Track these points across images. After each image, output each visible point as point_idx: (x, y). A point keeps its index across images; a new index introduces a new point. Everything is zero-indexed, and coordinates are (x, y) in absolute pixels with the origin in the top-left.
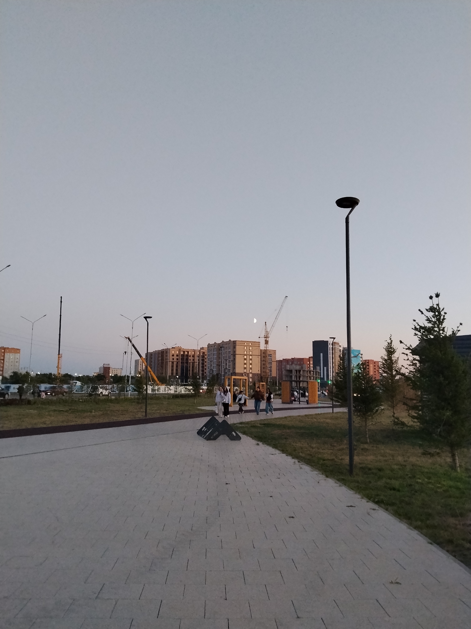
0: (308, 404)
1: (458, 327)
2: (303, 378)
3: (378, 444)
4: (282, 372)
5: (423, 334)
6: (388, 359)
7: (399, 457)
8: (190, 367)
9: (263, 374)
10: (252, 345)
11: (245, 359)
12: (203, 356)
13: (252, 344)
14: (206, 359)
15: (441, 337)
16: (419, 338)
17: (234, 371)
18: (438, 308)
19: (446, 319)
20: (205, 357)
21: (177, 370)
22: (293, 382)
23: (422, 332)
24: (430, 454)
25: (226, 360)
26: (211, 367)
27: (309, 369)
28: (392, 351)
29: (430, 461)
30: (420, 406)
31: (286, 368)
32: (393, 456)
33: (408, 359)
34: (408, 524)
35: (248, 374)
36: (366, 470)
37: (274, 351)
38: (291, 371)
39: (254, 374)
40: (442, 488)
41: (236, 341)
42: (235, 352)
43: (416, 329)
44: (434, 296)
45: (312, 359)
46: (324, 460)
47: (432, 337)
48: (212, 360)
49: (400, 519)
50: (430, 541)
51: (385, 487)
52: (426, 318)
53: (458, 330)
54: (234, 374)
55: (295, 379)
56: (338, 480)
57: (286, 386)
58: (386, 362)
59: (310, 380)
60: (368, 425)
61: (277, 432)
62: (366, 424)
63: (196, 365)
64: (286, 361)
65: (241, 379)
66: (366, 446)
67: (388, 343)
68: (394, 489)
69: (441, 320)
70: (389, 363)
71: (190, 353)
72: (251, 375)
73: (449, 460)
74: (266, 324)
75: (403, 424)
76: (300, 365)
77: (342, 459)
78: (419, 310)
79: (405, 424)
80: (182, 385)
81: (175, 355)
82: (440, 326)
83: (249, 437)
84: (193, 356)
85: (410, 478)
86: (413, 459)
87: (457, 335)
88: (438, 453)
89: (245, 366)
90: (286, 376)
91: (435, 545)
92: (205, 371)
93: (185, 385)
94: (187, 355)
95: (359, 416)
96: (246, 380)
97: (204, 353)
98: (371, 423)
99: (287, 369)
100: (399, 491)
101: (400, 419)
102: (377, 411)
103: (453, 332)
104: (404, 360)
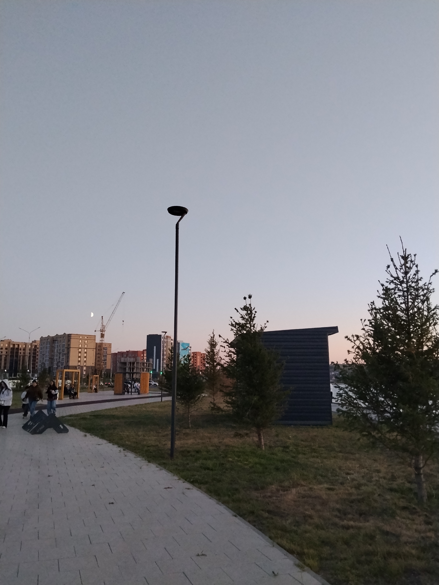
0: (139, 394)
1: (265, 324)
2: (137, 369)
3: (198, 429)
4: (116, 365)
5: (238, 330)
6: (211, 352)
7: (215, 439)
8: (20, 360)
9: (97, 367)
10: (87, 339)
11: (80, 352)
12: (35, 350)
13: (87, 337)
14: (38, 352)
15: (252, 332)
16: (235, 333)
17: (67, 364)
18: (250, 308)
19: (256, 317)
20: (37, 350)
21: (5, 364)
22: (127, 374)
23: (237, 328)
24: (240, 435)
25: (60, 353)
26: (43, 361)
27: (143, 361)
28: (214, 344)
29: (241, 441)
30: (233, 392)
31: (120, 360)
32: (210, 439)
33: (225, 351)
34: (217, 500)
35: (82, 367)
36: (185, 453)
37: (110, 345)
38: (125, 363)
39: (87, 367)
40: (248, 465)
41: (71, 334)
42: (69, 345)
43: (232, 325)
44: (247, 297)
45: (145, 352)
46: (148, 447)
47: (245, 332)
48: (45, 353)
49: (210, 495)
50: (235, 514)
51: (201, 467)
52: (241, 316)
53: (265, 326)
54: (68, 367)
55: (129, 371)
56: (159, 464)
57: (119, 378)
58: (209, 354)
59: (143, 371)
60: (190, 412)
61: (107, 422)
62: (189, 411)
63: (26, 359)
64: (121, 354)
65: (73, 372)
66: (188, 431)
67: (211, 338)
68: (208, 469)
69: (252, 318)
70: (211, 355)
71: (20, 346)
72: (85, 368)
73: (256, 439)
74: (102, 318)
75: (219, 409)
76: (134, 357)
77: (165, 444)
78: (235, 309)
79: (221, 409)
80: (10, 379)
81: (4, 349)
82: (251, 323)
83: (77, 430)
84: (24, 349)
85: (223, 457)
86: (227, 441)
87: (264, 331)
88: (247, 434)
89: (79, 359)
90: (120, 368)
91: (239, 517)
92: (36, 364)
93: (13, 379)
94: (18, 349)
95: (182, 404)
96: (78, 372)
97: (36, 346)
98: (193, 410)
99: (122, 361)
100: (212, 470)
101: (217, 405)
102: (199, 398)
103: (261, 328)
104: (222, 351)
